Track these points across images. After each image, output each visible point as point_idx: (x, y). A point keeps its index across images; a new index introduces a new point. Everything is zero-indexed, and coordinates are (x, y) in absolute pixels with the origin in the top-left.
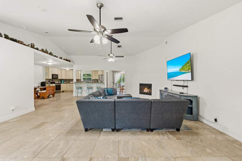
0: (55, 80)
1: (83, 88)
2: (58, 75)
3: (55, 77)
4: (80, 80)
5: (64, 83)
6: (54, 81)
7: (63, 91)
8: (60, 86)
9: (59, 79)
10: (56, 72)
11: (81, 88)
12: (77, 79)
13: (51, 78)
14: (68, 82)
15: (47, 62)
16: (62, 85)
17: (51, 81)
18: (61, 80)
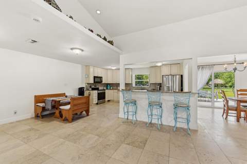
0: (99, 84)
1: (138, 102)
2: (102, 77)
3: (98, 80)
4: (132, 84)
5: (110, 89)
6: (97, 87)
7: (109, 101)
8: (104, 93)
9: (103, 83)
10: (99, 72)
11: (134, 103)
12: (126, 84)
13: (92, 81)
14: (115, 88)
15: (72, 49)
16: (106, 91)
17: (93, 87)
18: (107, 85)
